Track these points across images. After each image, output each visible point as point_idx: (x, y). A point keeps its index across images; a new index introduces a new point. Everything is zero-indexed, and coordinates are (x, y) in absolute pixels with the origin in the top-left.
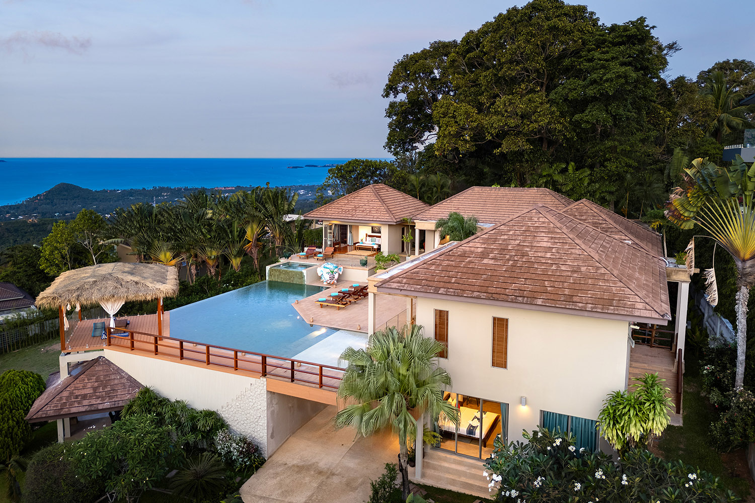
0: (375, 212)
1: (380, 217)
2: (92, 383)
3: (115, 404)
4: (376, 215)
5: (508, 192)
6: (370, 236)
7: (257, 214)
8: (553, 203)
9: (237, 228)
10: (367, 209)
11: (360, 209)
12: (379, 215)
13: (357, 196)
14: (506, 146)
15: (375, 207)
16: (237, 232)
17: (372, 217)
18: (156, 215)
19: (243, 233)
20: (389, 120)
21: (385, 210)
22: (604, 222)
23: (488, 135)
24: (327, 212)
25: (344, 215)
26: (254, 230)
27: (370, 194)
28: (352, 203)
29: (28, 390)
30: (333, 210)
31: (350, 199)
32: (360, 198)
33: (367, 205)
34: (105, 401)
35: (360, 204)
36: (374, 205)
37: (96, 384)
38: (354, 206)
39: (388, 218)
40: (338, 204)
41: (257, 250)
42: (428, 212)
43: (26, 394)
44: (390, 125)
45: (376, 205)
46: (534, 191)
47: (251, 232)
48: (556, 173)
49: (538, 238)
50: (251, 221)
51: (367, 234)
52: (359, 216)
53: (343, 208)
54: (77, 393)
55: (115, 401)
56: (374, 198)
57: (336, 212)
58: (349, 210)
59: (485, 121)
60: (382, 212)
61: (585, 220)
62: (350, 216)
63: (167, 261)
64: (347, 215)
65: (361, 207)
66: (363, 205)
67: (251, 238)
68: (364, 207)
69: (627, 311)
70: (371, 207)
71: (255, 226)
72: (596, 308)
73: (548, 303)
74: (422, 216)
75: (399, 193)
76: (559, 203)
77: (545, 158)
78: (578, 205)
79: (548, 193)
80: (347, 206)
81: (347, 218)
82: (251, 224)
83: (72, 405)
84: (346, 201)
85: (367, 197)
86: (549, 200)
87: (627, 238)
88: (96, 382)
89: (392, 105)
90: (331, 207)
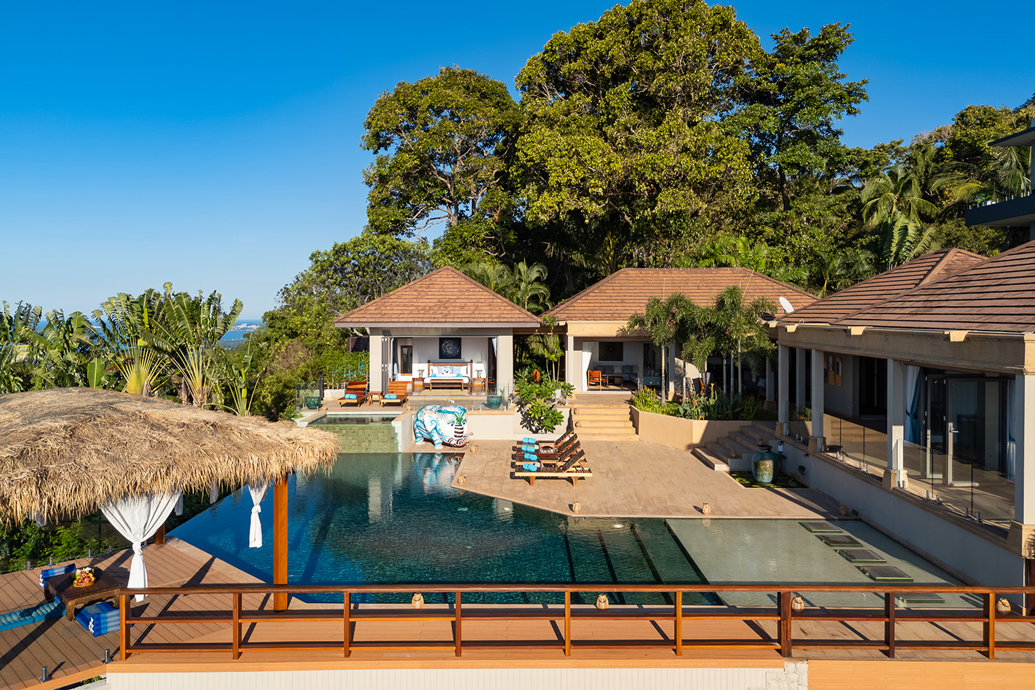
4: (494, 312)
6: (436, 364)
10: (469, 304)
11: (454, 304)
12: (499, 312)
15: (482, 300)
17: (487, 316)
25: (426, 316)
27: (455, 279)
28: (427, 295)
30: (395, 308)
31: (420, 289)
32: (439, 286)
33: (463, 297)
35: (448, 297)
38: (436, 301)
45: (482, 297)
51: (429, 362)
53: (416, 304)
56: (468, 286)
57: (406, 312)
58: (430, 307)
60: (503, 308)
62: (440, 316)
64: (433, 316)
65: (452, 301)
66: (455, 297)
68: (458, 301)
70: (475, 301)
79: (752, 275)
80: (421, 301)
81: (436, 320)
84: (415, 293)
85: (453, 284)
90: (387, 304)
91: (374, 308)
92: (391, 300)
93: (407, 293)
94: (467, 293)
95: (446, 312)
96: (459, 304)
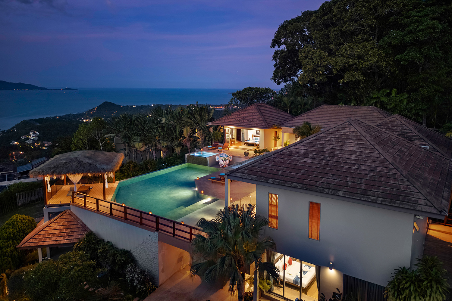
0: (256, 121)
1: (258, 124)
2: (60, 227)
3: (71, 241)
5: (347, 109)
6: (255, 136)
7: (189, 120)
8: (378, 117)
9: (178, 129)
11: (247, 119)
12: (258, 123)
13: (246, 110)
14: (346, 78)
15: (256, 118)
16: (178, 131)
18: (134, 121)
19: (181, 132)
20: (274, 62)
21: (262, 120)
22: (410, 132)
23: (334, 70)
24: (226, 120)
26: (188, 131)
27: (254, 109)
28: (242, 115)
29: (24, 228)
31: (241, 113)
32: (247, 111)
33: (251, 116)
34: (65, 239)
35: (247, 116)
36: (256, 116)
37: (62, 227)
39: (263, 125)
40: (233, 115)
41: (190, 143)
42: (291, 121)
43: (22, 231)
44: (275, 65)
45: (257, 116)
46: (365, 108)
47: (186, 132)
48: (383, 96)
49: (347, 143)
50: (186, 126)
51: (253, 135)
52: (245, 123)
54: (50, 232)
55: (71, 239)
56: (256, 112)
59: (332, 61)
60: (260, 121)
61: (396, 129)
62: (240, 123)
63: (140, 148)
64: (238, 123)
65: (247, 117)
66: (249, 116)
67: (186, 135)
68: (249, 118)
69: (411, 206)
70: (254, 118)
71: (189, 128)
72: (385, 201)
73: (348, 195)
74: (287, 124)
75: (274, 109)
76: (383, 117)
77: (376, 86)
78: (391, 119)
79: (375, 110)
80: (239, 117)
82: (186, 127)
83: (45, 240)
84: (239, 114)
85: (252, 111)
86: (375, 115)
87: (427, 144)
88: (62, 226)
89: (276, 53)
90: (229, 118)
91: (224, 119)
92: (230, 116)
93: (237, 114)
94: (253, 115)
95: (243, 122)
96: (248, 119)
